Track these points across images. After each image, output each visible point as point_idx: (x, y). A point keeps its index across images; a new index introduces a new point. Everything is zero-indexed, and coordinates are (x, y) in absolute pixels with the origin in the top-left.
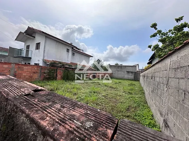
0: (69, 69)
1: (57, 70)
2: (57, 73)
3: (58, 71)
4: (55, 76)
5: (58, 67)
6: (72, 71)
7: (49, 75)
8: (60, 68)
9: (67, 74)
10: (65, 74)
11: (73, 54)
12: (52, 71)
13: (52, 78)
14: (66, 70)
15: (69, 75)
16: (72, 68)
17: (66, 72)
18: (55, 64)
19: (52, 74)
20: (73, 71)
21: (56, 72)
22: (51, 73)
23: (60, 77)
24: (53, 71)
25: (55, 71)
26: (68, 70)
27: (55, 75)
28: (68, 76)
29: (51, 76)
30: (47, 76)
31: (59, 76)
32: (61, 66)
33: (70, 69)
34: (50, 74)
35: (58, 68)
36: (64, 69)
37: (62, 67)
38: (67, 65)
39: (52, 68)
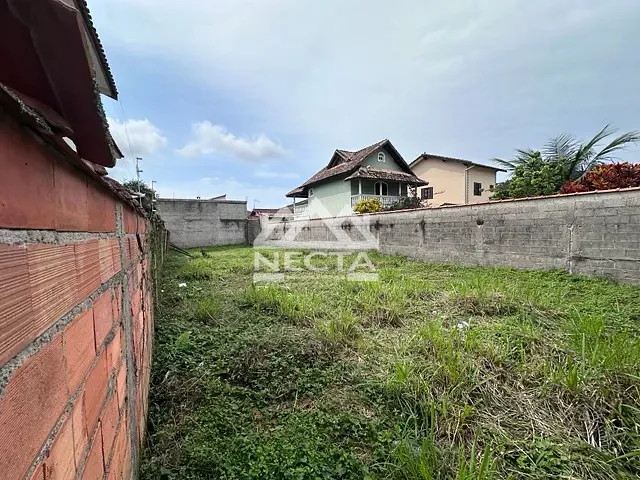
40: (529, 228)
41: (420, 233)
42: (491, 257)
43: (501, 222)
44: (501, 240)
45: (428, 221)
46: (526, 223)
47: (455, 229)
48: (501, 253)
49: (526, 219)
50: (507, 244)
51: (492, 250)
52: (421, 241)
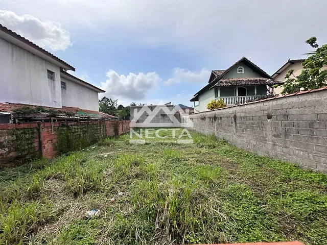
0: (69, 124)
1: (38, 130)
2: (42, 139)
3: (44, 132)
4: (37, 149)
5: (41, 120)
6: (76, 127)
7: (17, 150)
8: (47, 124)
9: (68, 137)
10: (61, 136)
11: (63, 86)
12: (25, 134)
13: (28, 157)
14: (63, 126)
15: (71, 138)
16: (76, 120)
17: (64, 130)
18: (29, 113)
19: (28, 144)
20: (78, 126)
21: (36, 135)
22: (24, 143)
23: (50, 146)
24: (27, 136)
25: (33, 133)
26: (68, 127)
27: (36, 145)
28: (68, 141)
29: (24, 150)
30: (9, 152)
31: (48, 147)
32: (48, 116)
33: (73, 123)
34: (20, 145)
35: (42, 125)
36: (57, 124)
37: (52, 119)
38: (61, 112)
39: (22, 126)
40: (311, 124)
41: (234, 125)
42: (279, 150)
43: (286, 116)
44: (286, 134)
45: (238, 115)
46: (309, 118)
47: (253, 121)
48: (286, 147)
49: (309, 115)
50: (291, 138)
51: (279, 143)
52: (235, 130)
